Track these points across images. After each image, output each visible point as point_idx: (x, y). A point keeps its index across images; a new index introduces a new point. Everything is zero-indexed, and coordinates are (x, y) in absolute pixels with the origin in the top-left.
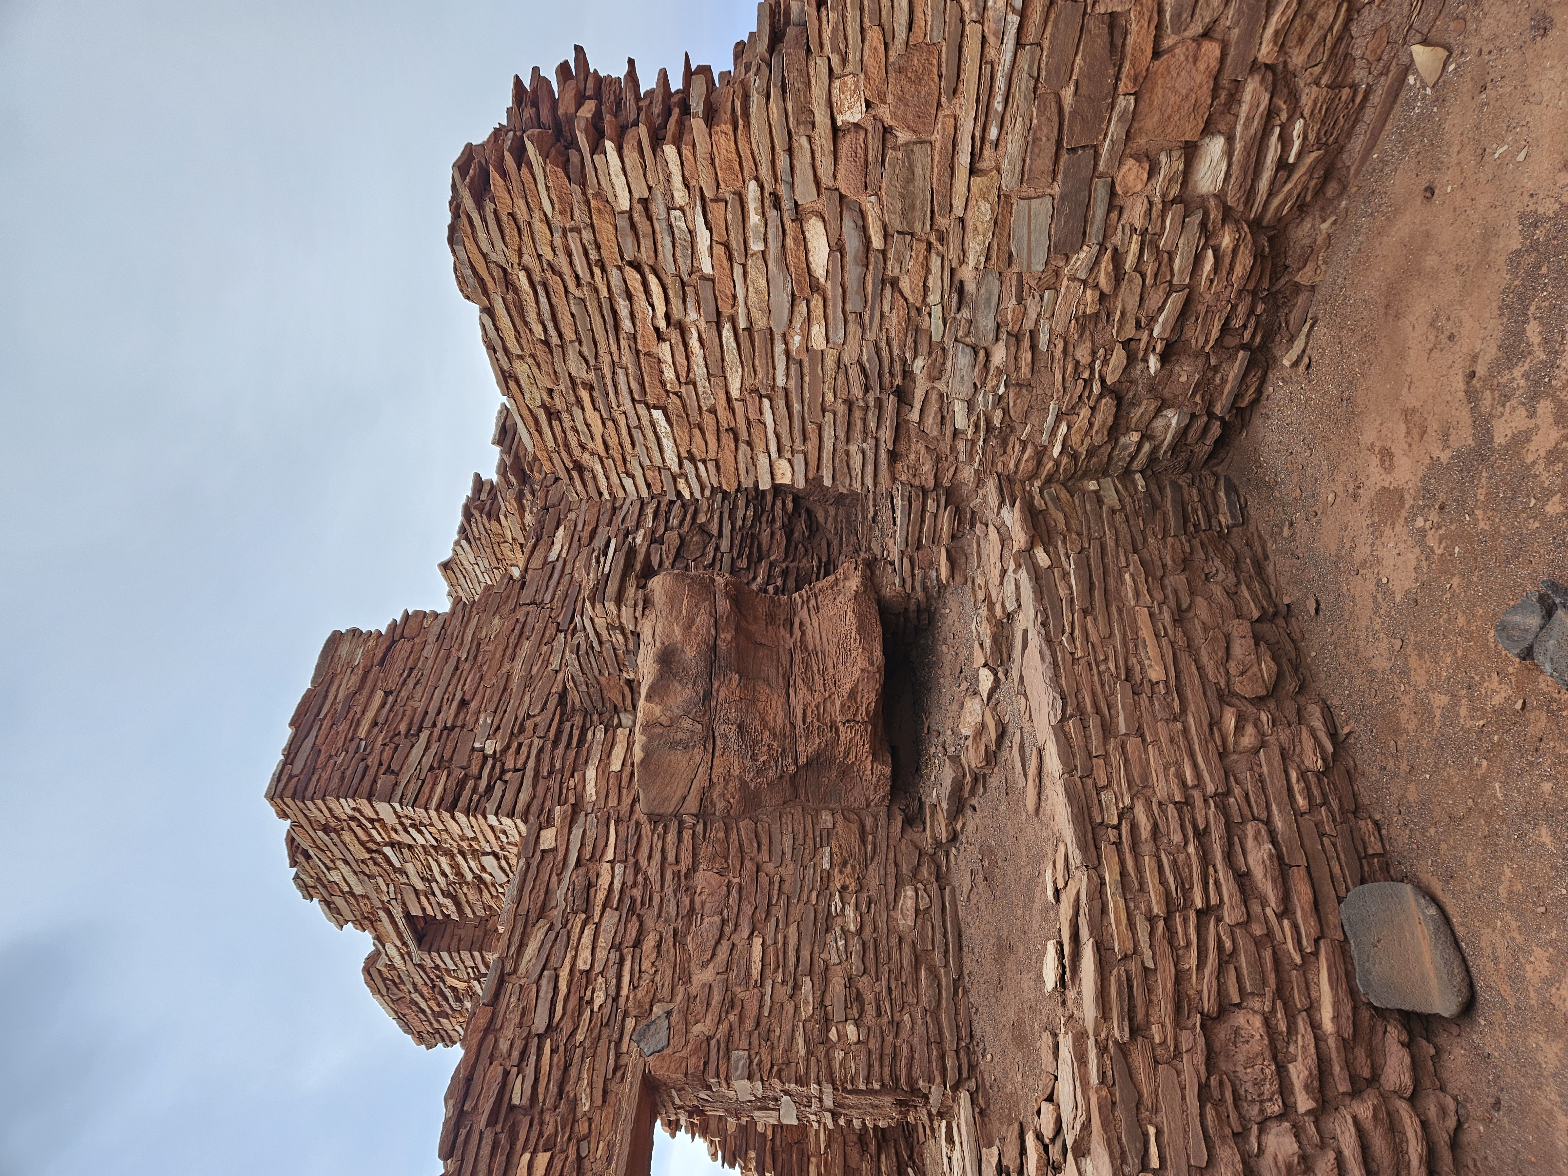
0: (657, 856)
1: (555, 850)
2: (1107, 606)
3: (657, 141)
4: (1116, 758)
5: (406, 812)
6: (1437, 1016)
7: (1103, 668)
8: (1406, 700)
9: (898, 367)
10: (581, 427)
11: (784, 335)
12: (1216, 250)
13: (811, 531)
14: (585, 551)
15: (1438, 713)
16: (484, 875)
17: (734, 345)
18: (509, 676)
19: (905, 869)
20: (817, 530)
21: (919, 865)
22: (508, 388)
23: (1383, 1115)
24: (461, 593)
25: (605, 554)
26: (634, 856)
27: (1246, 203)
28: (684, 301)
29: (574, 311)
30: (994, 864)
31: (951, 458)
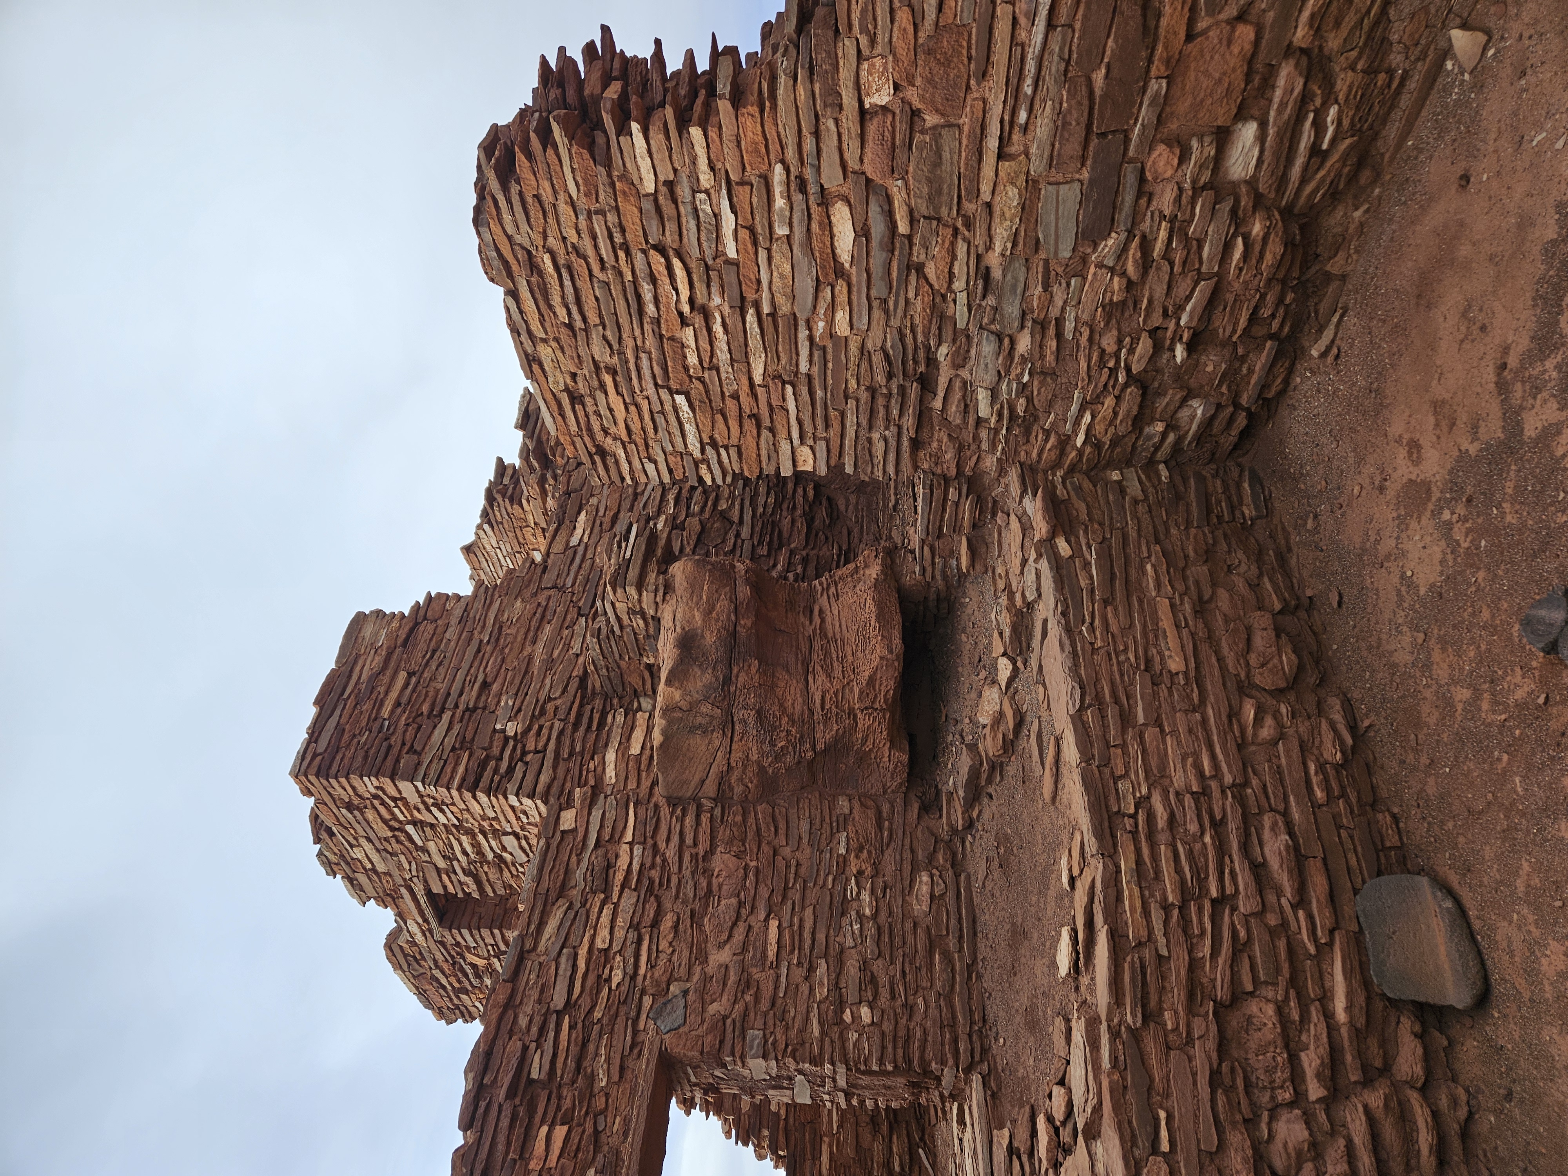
0: (675, 839)
1: (574, 830)
2: (1128, 596)
3: (683, 124)
4: (1134, 748)
5: (428, 791)
6: (1451, 1008)
7: (1122, 658)
8: (1428, 694)
9: (921, 354)
10: (604, 411)
11: (808, 322)
12: (1246, 238)
13: (831, 519)
14: (606, 537)
15: (1460, 707)
16: (505, 855)
17: (757, 330)
18: (530, 658)
19: (920, 855)
20: (838, 518)
21: (934, 851)
22: (532, 371)
23: (1394, 1104)
24: (483, 577)
25: (627, 540)
26: (652, 837)
27: (1277, 191)
28: (708, 286)
29: (598, 294)
30: (1009, 851)
31: (973, 447)
